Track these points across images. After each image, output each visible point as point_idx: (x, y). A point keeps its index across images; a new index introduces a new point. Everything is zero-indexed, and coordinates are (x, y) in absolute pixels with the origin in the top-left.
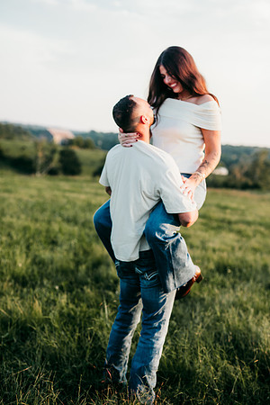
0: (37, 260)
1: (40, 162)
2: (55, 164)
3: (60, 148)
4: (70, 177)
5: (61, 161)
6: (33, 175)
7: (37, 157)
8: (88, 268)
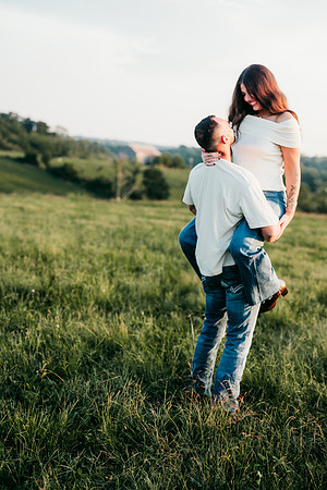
0: (121, 287)
1: (120, 184)
2: (137, 187)
3: (144, 168)
4: (156, 202)
5: (145, 183)
6: (112, 200)
7: (116, 179)
8: (175, 296)
